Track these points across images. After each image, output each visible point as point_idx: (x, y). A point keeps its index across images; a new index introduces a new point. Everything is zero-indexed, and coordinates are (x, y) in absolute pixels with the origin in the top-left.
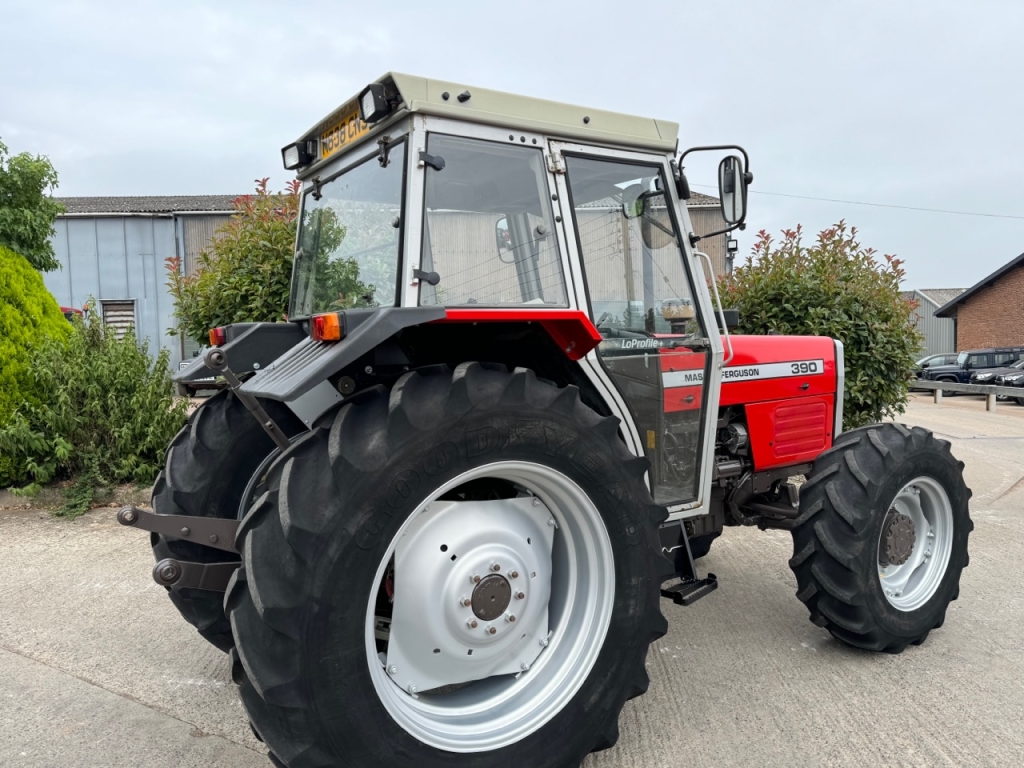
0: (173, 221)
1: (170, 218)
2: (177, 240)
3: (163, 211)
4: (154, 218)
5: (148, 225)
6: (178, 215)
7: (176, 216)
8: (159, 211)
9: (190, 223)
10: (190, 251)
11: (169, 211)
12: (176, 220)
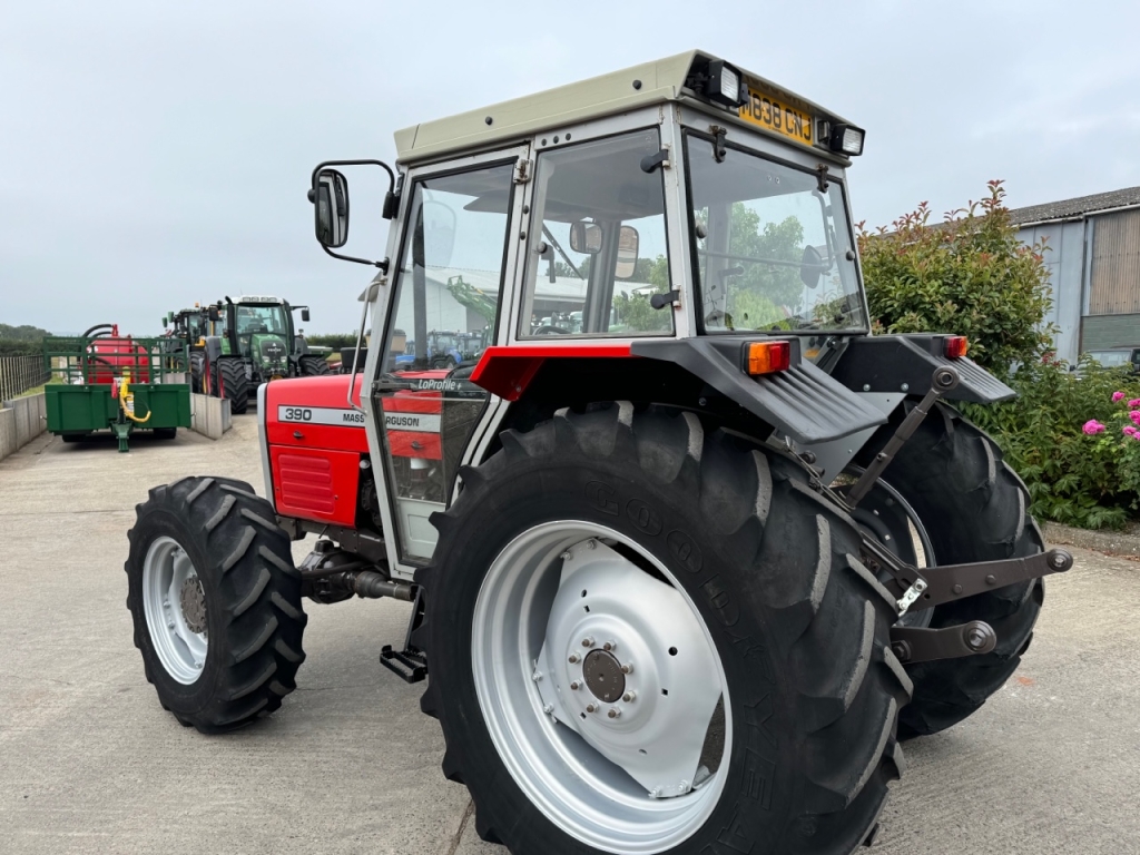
0: (1083, 224)
1: (1080, 221)
2: (1085, 244)
3: (1074, 215)
4: (1063, 223)
5: (1057, 231)
6: (1089, 216)
7: (1087, 218)
8: (1069, 215)
9: (1102, 223)
10: (1100, 252)
11: (1080, 213)
12: (1087, 222)
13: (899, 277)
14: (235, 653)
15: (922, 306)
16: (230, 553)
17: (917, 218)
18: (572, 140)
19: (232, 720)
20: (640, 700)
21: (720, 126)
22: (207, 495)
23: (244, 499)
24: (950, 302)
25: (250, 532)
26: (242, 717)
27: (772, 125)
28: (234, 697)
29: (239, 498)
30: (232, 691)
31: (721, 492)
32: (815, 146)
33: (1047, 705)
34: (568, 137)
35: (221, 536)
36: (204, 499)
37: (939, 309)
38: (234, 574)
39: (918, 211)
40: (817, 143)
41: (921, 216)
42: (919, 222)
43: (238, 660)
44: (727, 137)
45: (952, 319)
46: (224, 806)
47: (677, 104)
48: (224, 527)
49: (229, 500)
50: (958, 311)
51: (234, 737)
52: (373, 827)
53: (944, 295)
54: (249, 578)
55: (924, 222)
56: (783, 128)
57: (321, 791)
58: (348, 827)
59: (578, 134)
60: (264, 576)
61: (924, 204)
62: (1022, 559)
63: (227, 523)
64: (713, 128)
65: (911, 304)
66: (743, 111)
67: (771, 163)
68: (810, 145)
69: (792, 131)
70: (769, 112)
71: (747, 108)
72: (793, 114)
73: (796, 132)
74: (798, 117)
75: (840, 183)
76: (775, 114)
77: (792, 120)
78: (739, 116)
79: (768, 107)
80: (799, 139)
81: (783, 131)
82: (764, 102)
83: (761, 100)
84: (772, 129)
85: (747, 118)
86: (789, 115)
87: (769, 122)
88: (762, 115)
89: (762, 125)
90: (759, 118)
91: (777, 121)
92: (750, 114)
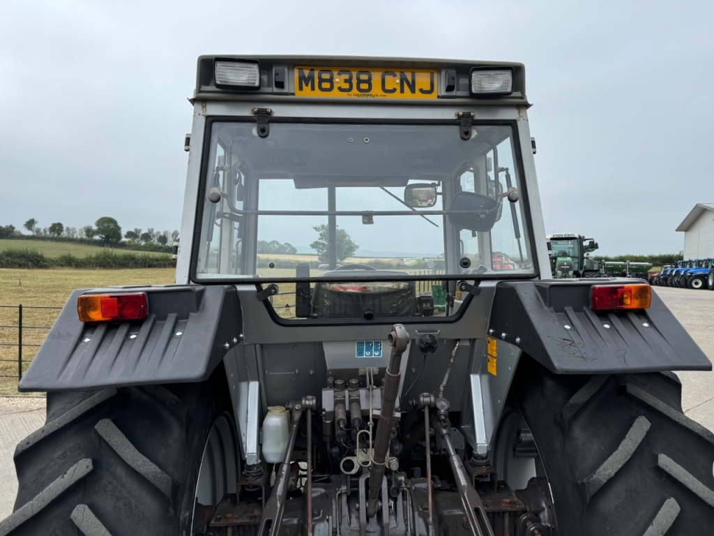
27: (355, 90)
32: (440, 98)
40: (444, 93)
44: (274, 115)
47: (202, 101)
56: (375, 91)
64: (255, 111)
66: (301, 89)
67: (359, 126)
68: (432, 98)
69: (394, 90)
70: (349, 81)
71: (307, 85)
72: (398, 74)
73: (402, 91)
74: (409, 76)
75: (513, 124)
76: (360, 81)
77: (393, 81)
78: (293, 94)
79: (346, 76)
80: (408, 96)
81: (377, 93)
82: (339, 74)
83: (335, 73)
84: (354, 95)
85: (307, 93)
86: (389, 78)
87: (350, 89)
88: (336, 86)
89: (335, 95)
90: (331, 89)
91: (364, 86)
92: (313, 89)
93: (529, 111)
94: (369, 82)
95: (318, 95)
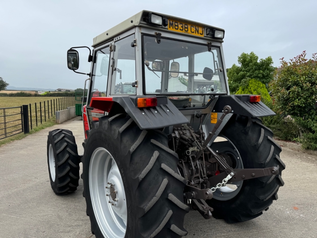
13: (293, 75)
14: (59, 175)
15: (299, 84)
16: (59, 149)
17: (302, 56)
18: (120, 38)
19: (61, 192)
20: (119, 201)
21: (158, 32)
22: (58, 134)
23: (67, 136)
24: (308, 83)
25: (65, 144)
26: (63, 192)
27: (184, 31)
28: (59, 186)
29: (66, 135)
30: (59, 185)
31: (126, 142)
32: (204, 36)
33: (298, 217)
34: (119, 38)
35: (58, 145)
36: (57, 135)
37: (305, 85)
38: (60, 155)
39: (302, 54)
40: (206, 35)
41: (304, 56)
42: (303, 57)
43: (59, 177)
44: (162, 35)
45: (309, 88)
46: (48, 214)
47: (140, 27)
48: (59, 142)
49: (63, 135)
50: (311, 86)
51: (63, 196)
52: (78, 225)
53: (307, 81)
54: (63, 156)
55: (304, 57)
56: (189, 31)
57: (73, 214)
58: (72, 224)
59: (122, 36)
60: (67, 156)
61: (304, 52)
62: (263, 169)
63: (60, 141)
64: (156, 33)
65: (296, 84)
66: (170, 27)
67: (184, 43)
68: (202, 36)
69: (193, 32)
70: (182, 27)
71: (171, 26)
72: (194, 27)
73: (196, 33)
74: (197, 28)
75: (219, 47)
76: (185, 28)
77: (193, 29)
78: (167, 29)
79: (182, 25)
80: (197, 35)
81: (189, 33)
82: (180, 24)
83: (179, 24)
84: (183, 32)
85: (171, 29)
86: (192, 28)
87: (182, 30)
88: (179, 28)
89: (179, 31)
90: (177, 29)
91: (186, 29)
92: (173, 28)
93: (222, 43)
94: (187, 28)
95: (174, 30)
